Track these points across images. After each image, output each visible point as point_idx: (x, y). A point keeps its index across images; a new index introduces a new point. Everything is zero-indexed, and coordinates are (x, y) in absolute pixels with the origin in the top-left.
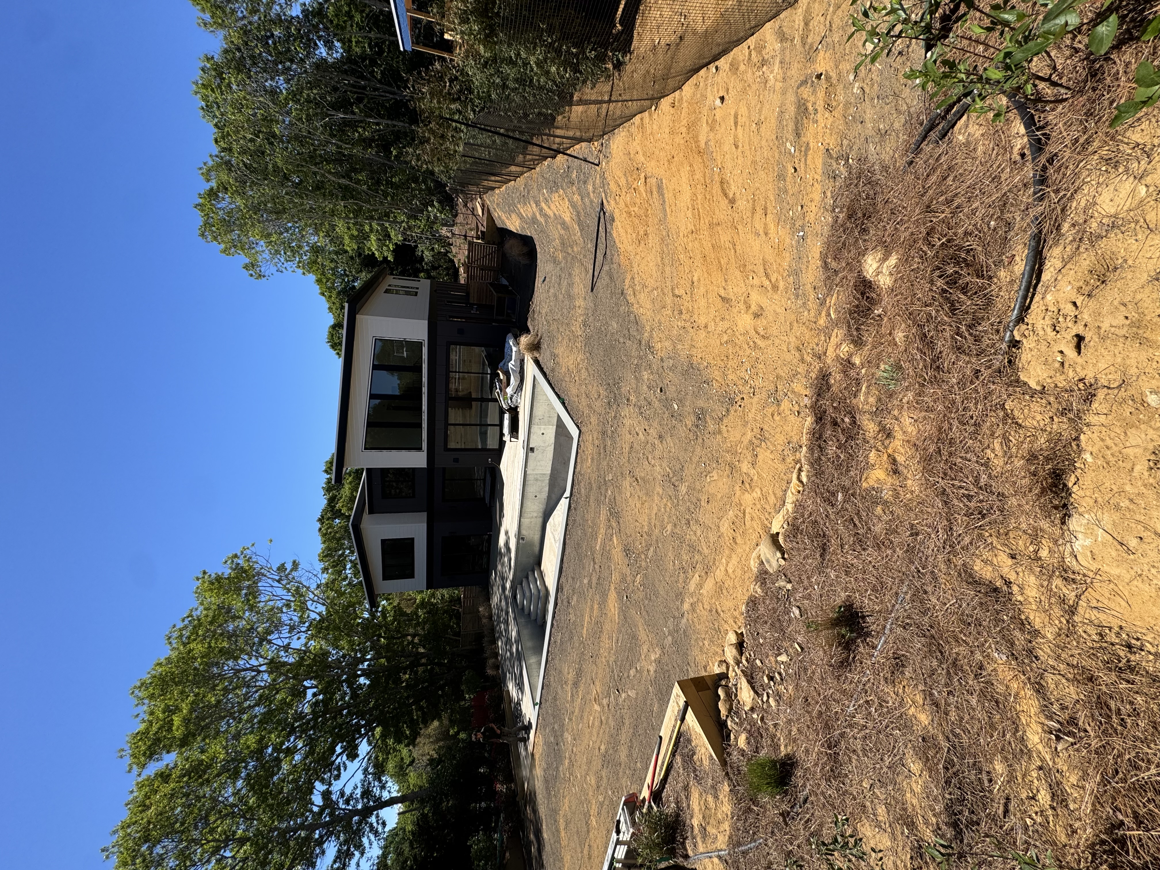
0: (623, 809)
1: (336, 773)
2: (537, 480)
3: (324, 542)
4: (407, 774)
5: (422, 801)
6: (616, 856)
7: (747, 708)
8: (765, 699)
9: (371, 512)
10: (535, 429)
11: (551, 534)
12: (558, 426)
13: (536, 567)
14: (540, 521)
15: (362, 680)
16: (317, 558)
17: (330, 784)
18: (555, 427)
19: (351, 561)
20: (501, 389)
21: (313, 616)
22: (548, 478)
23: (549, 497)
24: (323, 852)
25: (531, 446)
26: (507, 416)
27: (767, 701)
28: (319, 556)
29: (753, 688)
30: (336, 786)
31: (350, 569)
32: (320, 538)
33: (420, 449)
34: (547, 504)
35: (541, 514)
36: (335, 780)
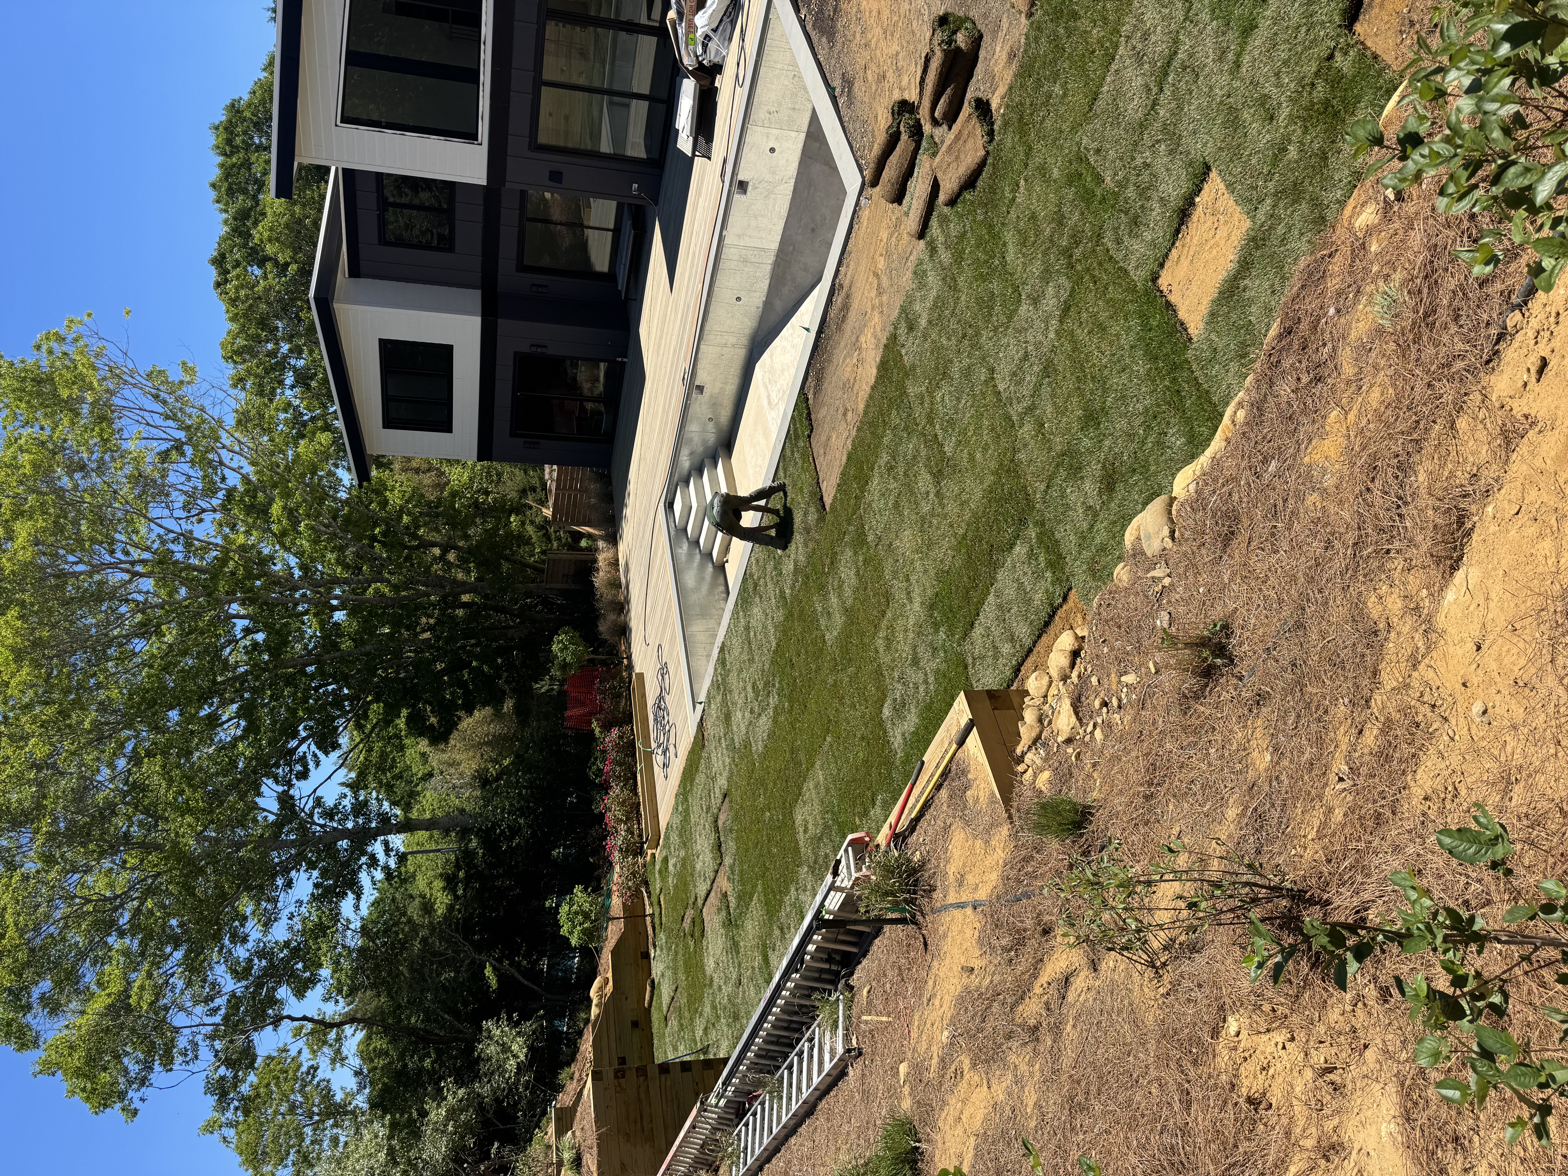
0: (846, 851)
1: (299, 768)
2: (745, 261)
3: (234, 319)
4: (418, 794)
5: (464, 833)
6: (826, 903)
7: (1060, 739)
8: (1090, 728)
9: (355, 272)
10: (754, 135)
11: (762, 389)
12: (809, 135)
13: (721, 452)
14: (740, 355)
15: (339, 616)
16: (220, 352)
17: (290, 785)
18: (803, 136)
19: (295, 369)
20: (680, 14)
21: (233, 480)
22: (770, 259)
23: (768, 304)
24: (289, 884)
25: (741, 177)
26: (688, 89)
27: (1092, 733)
28: (223, 346)
29: (1076, 713)
30: (302, 790)
31: (292, 387)
32: (223, 307)
33: (471, 136)
34: (762, 319)
35: (744, 341)
36: (298, 779)
